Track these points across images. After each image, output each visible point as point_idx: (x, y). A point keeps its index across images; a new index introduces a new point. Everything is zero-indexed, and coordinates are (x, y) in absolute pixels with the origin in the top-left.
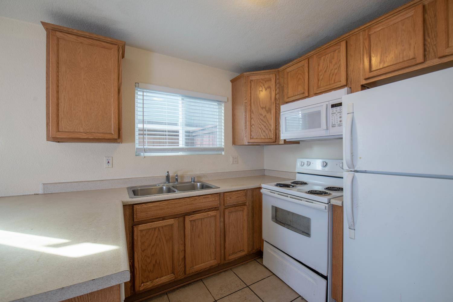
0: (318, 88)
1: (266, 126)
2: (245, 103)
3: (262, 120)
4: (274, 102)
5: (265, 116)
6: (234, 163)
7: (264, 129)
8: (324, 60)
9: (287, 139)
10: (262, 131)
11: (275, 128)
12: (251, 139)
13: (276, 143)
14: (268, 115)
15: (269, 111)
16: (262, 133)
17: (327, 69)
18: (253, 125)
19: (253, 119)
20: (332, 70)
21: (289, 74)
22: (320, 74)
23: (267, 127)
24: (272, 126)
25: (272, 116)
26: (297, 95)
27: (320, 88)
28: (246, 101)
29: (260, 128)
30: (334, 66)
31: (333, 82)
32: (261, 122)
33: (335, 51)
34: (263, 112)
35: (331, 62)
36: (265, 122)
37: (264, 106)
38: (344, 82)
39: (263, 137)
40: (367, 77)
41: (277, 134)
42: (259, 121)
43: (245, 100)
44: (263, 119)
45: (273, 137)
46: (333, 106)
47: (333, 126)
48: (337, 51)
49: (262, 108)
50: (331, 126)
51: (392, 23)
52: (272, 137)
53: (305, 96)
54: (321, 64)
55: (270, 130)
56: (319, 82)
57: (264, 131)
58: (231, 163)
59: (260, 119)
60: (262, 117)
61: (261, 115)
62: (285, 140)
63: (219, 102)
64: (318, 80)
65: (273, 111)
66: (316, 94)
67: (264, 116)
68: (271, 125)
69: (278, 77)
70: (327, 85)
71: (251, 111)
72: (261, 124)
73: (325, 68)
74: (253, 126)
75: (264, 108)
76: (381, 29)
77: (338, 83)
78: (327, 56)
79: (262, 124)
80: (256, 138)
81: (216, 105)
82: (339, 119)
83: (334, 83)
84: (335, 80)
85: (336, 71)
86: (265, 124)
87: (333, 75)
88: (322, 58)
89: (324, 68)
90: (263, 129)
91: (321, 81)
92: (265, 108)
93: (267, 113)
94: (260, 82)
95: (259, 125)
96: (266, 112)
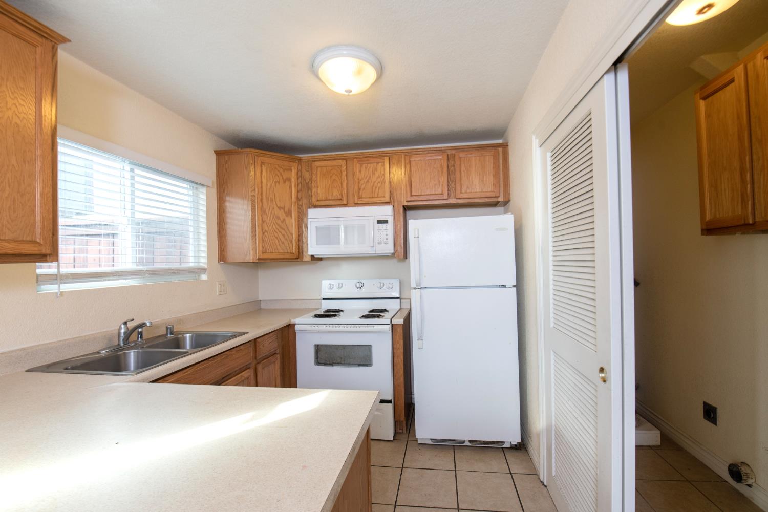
0: (360, 198)
1: (285, 234)
2: (252, 196)
3: (278, 225)
4: (296, 202)
5: (284, 220)
6: (222, 293)
7: (283, 239)
8: (366, 168)
9: (316, 255)
10: (280, 242)
11: (297, 239)
12: (263, 253)
13: (299, 260)
14: (288, 220)
15: (289, 213)
16: (279, 245)
17: (369, 179)
18: (266, 231)
19: (265, 223)
20: (374, 182)
21: (319, 169)
22: (362, 182)
23: (286, 236)
24: (294, 236)
25: (292, 222)
26: (332, 200)
27: (361, 198)
28: (253, 193)
29: (277, 238)
30: (377, 178)
31: (376, 196)
32: (278, 227)
33: (378, 163)
34: (281, 214)
35: (374, 173)
36: (284, 229)
37: (282, 206)
38: (387, 199)
39: (281, 251)
40: (409, 200)
41: (300, 247)
42: (274, 227)
43: (252, 191)
44: (280, 224)
45: (296, 252)
46: (379, 222)
47: (379, 243)
48: (380, 164)
49: (280, 208)
50: (377, 243)
51: (428, 158)
52: (294, 251)
53: (342, 203)
54: (363, 172)
55: (291, 242)
56: (361, 192)
57: (283, 243)
58: (217, 294)
59: (277, 223)
60: (279, 222)
61: (278, 218)
62: (312, 257)
63: (195, 183)
64: (360, 189)
65: (295, 214)
66: (357, 204)
67: (282, 220)
68: (292, 235)
69: (300, 168)
70: (370, 198)
71: (263, 211)
72: (277, 231)
73: (368, 178)
74: (266, 234)
75: (282, 208)
76: (420, 160)
77: (383, 199)
78: (369, 165)
79: (280, 232)
80: (271, 253)
81: (186, 189)
82: (385, 237)
83: (378, 197)
84: (378, 194)
85: (379, 185)
86: (283, 232)
87: (376, 188)
88: (364, 166)
89: (366, 178)
90: (280, 239)
91: (363, 190)
92: (284, 208)
93: (287, 216)
94: (276, 168)
95: (275, 234)
96: (285, 215)
